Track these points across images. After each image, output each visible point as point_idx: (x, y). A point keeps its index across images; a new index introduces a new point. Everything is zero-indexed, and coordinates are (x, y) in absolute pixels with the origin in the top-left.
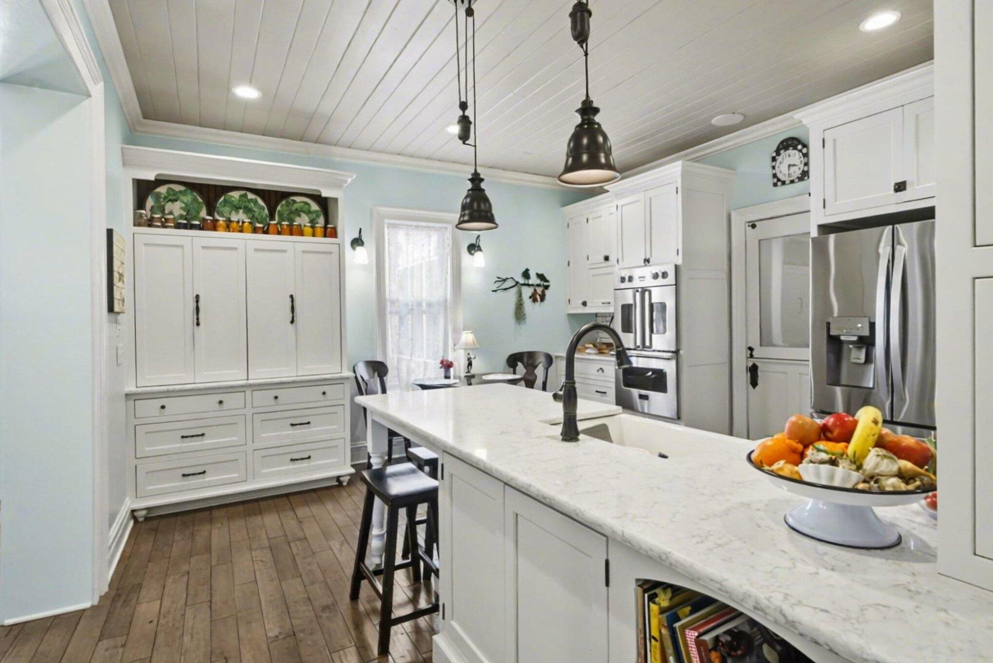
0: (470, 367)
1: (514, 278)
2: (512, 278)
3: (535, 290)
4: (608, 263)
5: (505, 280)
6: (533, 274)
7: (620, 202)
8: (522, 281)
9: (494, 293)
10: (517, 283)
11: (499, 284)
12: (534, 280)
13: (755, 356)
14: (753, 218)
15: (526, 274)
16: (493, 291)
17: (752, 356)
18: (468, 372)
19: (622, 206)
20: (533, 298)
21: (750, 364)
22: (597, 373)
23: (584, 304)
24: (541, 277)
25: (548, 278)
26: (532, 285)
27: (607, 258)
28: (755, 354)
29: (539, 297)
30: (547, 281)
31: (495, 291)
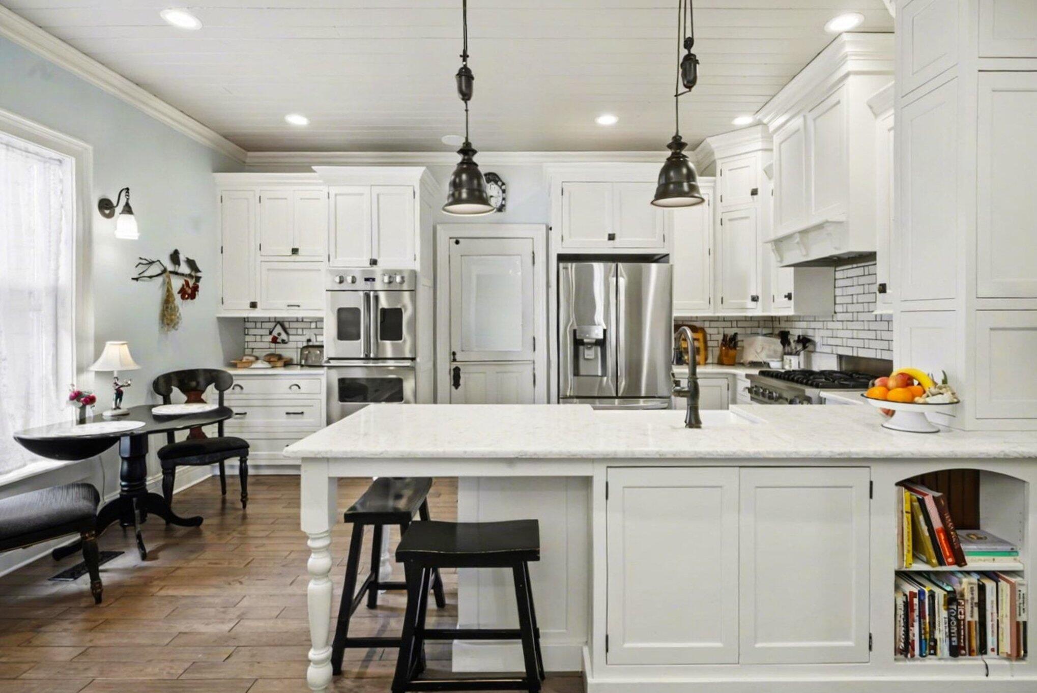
0: (118, 400)
1: (162, 262)
2: (158, 261)
3: (187, 283)
4: (294, 258)
5: (151, 263)
6: (182, 258)
7: (333, 191)
8: (170, 267)
9: (135, 282)
10: (165, 271)
11: (141, 268)
12: (184, 269)
13: (457, 360)
14: (457, 234)
15: (175, 257)
16: (133, 279)
17: (454, 360)
18: (118, 408)
19: (336, 195)
20: (182, 292)
21: (453, 367)
22: (289, 391)
23: (253, 305)
24: (191, 263)
25: (200, 268)
26: (183, 275)
27: (295, 251)
28: (458, 357)
29: (190, 292)
30: (197, 270)
31: (137, 279)
